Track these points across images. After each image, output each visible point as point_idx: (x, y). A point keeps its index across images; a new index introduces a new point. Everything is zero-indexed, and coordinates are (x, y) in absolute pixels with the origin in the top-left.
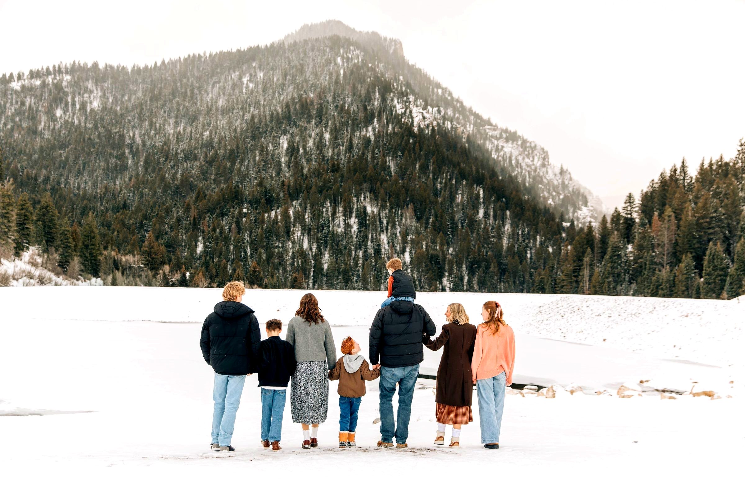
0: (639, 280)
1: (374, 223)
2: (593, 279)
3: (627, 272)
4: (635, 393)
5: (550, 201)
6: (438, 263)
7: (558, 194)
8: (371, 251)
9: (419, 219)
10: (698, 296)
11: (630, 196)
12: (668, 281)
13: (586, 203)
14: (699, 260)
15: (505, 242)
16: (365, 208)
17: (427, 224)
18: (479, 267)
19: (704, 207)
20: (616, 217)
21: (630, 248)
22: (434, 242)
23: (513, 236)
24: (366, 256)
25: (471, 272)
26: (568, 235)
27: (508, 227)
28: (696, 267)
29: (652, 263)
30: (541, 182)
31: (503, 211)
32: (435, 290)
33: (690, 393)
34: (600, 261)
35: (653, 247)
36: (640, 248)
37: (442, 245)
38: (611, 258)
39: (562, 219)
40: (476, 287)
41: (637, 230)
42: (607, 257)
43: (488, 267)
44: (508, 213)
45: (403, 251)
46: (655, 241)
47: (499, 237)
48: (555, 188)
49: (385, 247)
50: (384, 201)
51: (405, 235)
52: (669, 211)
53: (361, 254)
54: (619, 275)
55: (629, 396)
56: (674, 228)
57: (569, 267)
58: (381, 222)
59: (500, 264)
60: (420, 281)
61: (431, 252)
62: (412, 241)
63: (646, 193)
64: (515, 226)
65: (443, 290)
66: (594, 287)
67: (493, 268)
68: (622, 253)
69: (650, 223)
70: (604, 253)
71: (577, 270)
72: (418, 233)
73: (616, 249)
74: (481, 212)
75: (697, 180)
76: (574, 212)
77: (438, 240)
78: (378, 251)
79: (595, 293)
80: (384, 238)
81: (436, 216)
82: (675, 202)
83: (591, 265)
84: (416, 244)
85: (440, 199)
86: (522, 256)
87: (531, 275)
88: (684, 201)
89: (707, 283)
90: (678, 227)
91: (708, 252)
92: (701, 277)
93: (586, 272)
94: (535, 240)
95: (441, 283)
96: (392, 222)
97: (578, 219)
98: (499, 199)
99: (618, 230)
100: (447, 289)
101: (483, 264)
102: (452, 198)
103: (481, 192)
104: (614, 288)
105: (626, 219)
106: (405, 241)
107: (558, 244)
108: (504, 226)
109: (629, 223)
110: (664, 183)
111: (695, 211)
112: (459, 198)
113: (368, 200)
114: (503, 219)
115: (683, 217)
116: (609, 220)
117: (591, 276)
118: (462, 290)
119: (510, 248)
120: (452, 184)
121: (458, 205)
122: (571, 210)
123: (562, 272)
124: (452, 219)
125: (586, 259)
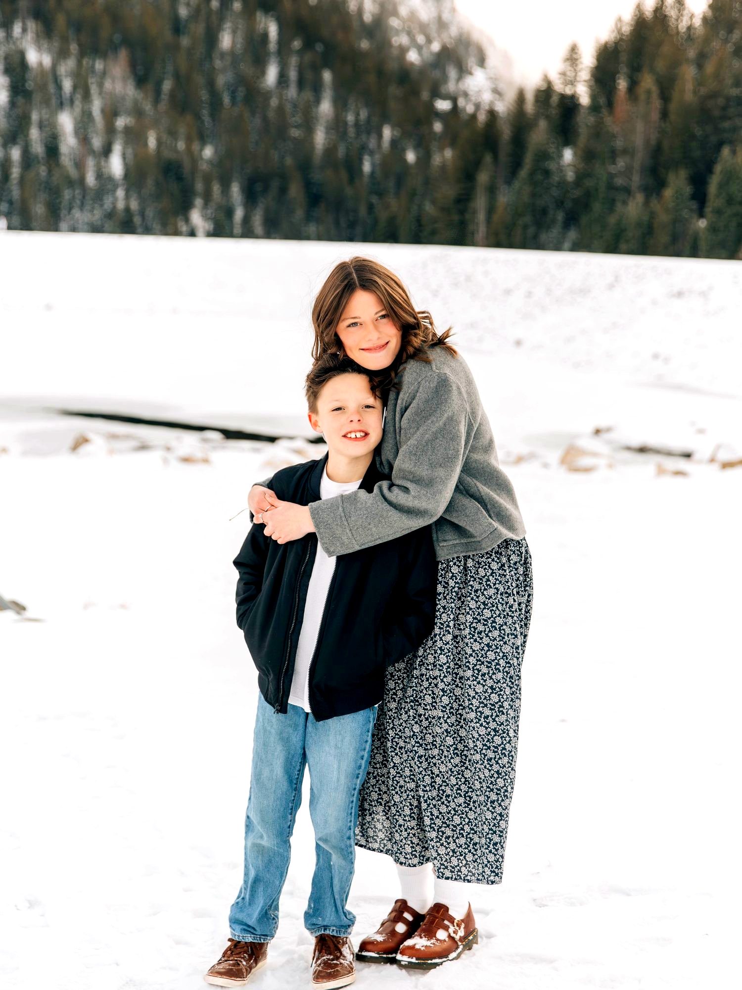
0: (584, 220)
1: (43, 87)
2: (496, 218)
3: (560, 204)
4: (602, 462)
5: (413, 56)
6: (180, 178)
7: (429, 41)
8: (38, 148)
9: (141, 81)
10: (694, 253)
11: (574, 49)
12: (639, 224)
13: (482, 61)
14: (699, 183)
15: (320, 138)
16: (22, 55)
17: (158, 92)
18: (266, 189)
19: (717, 75)
20: (545, 94)
21: (568, 155)
22: (172, 133)
23: (337, 126)
24: (28, 160)
25: (251, 197)
26: (446, 126)
27: (326, 107)
28: (694, 197)
29: (611, 187)
30: (395, 13)
31: (316, 70)
32: (176, 233)
33: (712, 460)
34: (509, 182)
35: (613, 155)
36: (588, 156)
37: (189, 140)
38: (532, 174)
39: (436, 93)
40: (259, 229)
41: (584, 122)
42: (524, 173)
43: (283, 190)
44: (327, 76)
45: (107, 151)
46: (619, 144)
47: (308, 126)
48: (423, 28)
49: (69, 142)
50: (65, 40)
51: (111, 114)
52: (648, 82)
53: (16, 154)
54: (544, 211)
55: (587, 470)
56: (655, 116)
57: (448, 191)
58: (59, 87)
59: (308, 184)
60: (142, 214)
61: (167, 154)
62: (127, 130)
63: (606, 44)
64: (340, 103)
65: (192, 234)
66: (496, 234)
67: (295, 191)
68: (552, 166)
69: (610, 104)
70: (516, 164)
71: (463, 201)
72: (138, 113)
73: (543, 156)
74: (272, 74)
75: (705, 19)
76: (460, 79)
77: (182, 130)
78: (52, 150)
79: (498, 244)
80: (66, 122)
81: (177, 76)
82: (661, 65)
83: (492, 190)
84: (134, 136)
85: (185, 41)
86: (352, 167)
87: (371, 208)
88: (675, 63)
89: (713, 229)
90: (664, 114)
91: (718, 168)
92: (701, 215)
93: (480, 203)
94: (380, 136)
95: (187, 220)
96: (83, 89)
97: (466, 95)
98: (308, 44)
99: (548, 117)
100: (200, 231)
101: (275, 184)
102: (212, 39)
103: (273, 30)
104: (536, 237)
105: (563, 97)
106: (110, 130)
107: (424, 145)
108: (318, 101)
109: (569, 104)
110: (641, 25)
111: (699, 82)
112: (226, 41)
113: (30, 36)
114: (317, 88)
115: (676, 95)
116: (530, 97)
117: (491, 210)
118: (230, 235)
119: (330, 151)
120: (210, 12)
121: (223, 55)
122: (452, 73)
123: (434, 202)
124: (211, 84)
125: (483, 178)
